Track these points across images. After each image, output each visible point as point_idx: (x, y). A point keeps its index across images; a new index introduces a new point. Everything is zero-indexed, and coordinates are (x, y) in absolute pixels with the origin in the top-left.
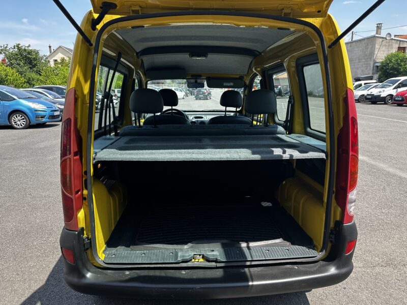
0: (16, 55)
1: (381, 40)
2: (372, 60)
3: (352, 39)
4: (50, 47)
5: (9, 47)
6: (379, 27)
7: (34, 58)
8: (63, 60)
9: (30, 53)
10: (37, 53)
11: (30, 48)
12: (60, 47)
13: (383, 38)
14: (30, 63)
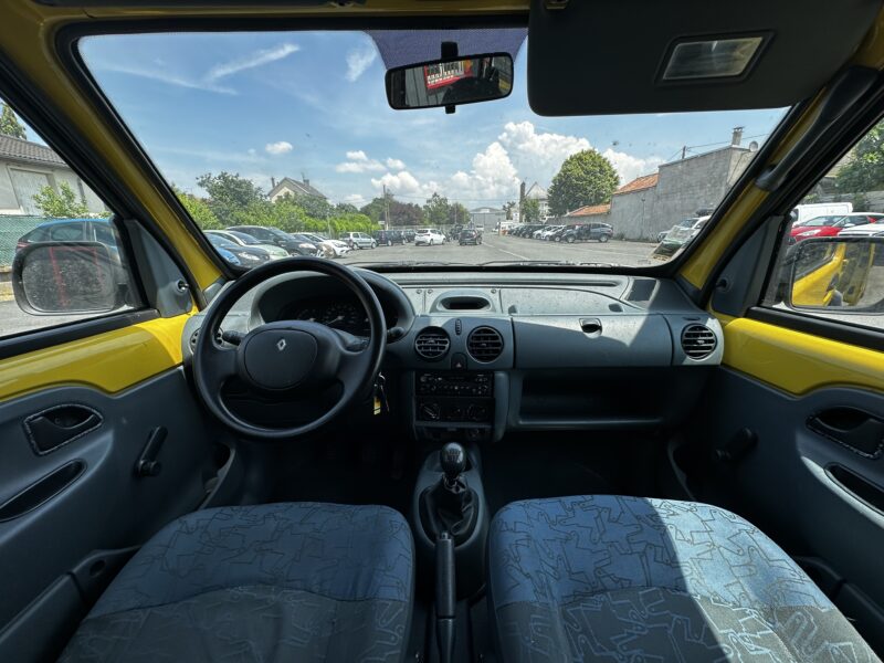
0: (222, 187)
1: (740, 153)
2: (724, 183)
3: (684, 154)
4: (273, 179)
5: (213, 177)
6: (737, 134)
7: (245, 193)
8: (287, 195)
9: (239, 184)
10: (249, 184)
11: (240, 178)
12: (286, 179)
13: (743, 150)
14: (240, 199)
